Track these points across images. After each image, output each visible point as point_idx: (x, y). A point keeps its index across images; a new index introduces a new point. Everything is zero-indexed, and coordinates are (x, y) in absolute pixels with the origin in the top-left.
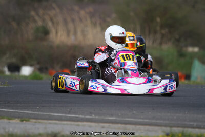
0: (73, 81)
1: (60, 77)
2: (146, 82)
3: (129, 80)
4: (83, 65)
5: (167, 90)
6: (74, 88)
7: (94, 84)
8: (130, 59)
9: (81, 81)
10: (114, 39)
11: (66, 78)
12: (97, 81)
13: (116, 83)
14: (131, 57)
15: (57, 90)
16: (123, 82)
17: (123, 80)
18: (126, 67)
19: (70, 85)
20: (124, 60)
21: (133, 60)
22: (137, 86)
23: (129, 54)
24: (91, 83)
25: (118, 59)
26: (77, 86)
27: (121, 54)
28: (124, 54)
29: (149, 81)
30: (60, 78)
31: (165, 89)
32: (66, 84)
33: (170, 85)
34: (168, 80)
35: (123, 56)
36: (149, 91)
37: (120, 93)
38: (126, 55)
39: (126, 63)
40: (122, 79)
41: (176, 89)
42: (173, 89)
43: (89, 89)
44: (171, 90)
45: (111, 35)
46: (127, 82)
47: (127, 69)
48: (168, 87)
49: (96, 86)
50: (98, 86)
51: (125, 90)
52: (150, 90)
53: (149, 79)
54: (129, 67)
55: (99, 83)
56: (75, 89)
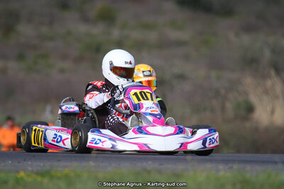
0: (58, 134)
1: (34, 128)
2: (175, 133)
3: (150, 129)
4: (72, 110)
5: (207, 145)
6: (61, 144)
7: (97, 137)
8: (148, 99)
9: (74, 134)
10: (115, 70)
11: (46, 130)
12: (100, 133)
13: (131, 134)
14: (149, 95)
15: (29, 148)
16: (141, 133)
17: (141, 130)
18: (143, 110)
19: (53, 140)
20: (139, 100)
21: (152, 100)
22: (162, 139)
23: (145, 91)
24: (91, 136)
25: (129, 99)
26: (65, 142)
27: (133, 91)
28: (138, 91)
29: (180, 131)
30: (35, 130)
31: (204, 143)
32: (45, 139)
33: (211, 137)
34: (207, 130)
35: (136, 94)
36: (181, 147)
37: (138, 149)
38: (141, 93)
39: (142, 104)
40: (140, 128)
41: (218, 144)
42: (215, 144)
43: (88, 144)
44: (212, 146)
45: (111, 64)
46: (148, 133)
47: (145, 114)
48: (208, 141)
49: (100, 141)
50: (103, 139)
51: (146, 145)
52: (182, 144)
53: (180, 128)
54: (149, 111)
55: (105, 136)
56: (63, 146)
